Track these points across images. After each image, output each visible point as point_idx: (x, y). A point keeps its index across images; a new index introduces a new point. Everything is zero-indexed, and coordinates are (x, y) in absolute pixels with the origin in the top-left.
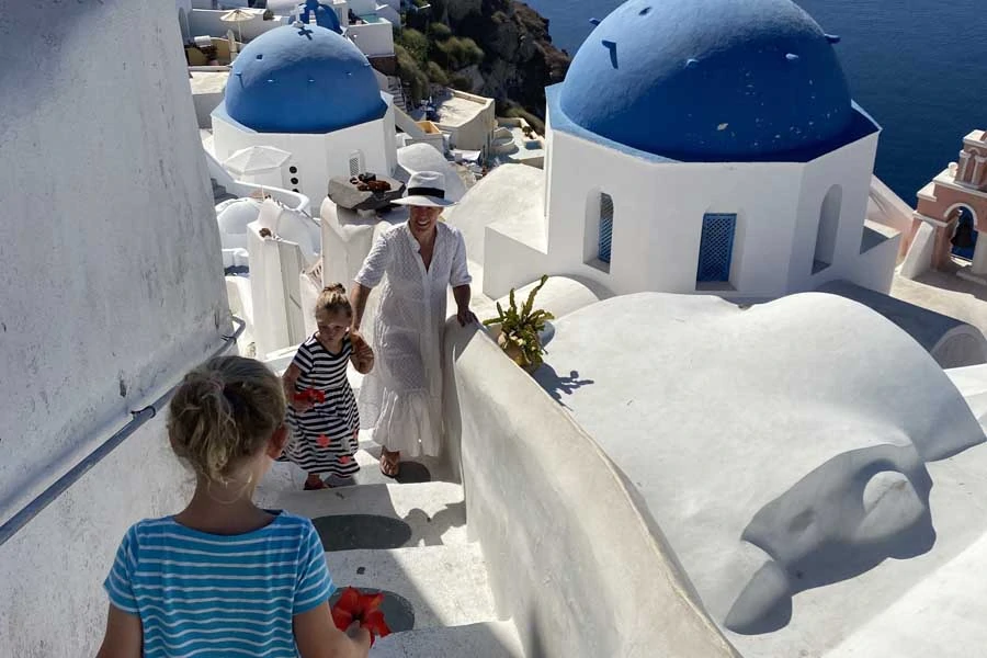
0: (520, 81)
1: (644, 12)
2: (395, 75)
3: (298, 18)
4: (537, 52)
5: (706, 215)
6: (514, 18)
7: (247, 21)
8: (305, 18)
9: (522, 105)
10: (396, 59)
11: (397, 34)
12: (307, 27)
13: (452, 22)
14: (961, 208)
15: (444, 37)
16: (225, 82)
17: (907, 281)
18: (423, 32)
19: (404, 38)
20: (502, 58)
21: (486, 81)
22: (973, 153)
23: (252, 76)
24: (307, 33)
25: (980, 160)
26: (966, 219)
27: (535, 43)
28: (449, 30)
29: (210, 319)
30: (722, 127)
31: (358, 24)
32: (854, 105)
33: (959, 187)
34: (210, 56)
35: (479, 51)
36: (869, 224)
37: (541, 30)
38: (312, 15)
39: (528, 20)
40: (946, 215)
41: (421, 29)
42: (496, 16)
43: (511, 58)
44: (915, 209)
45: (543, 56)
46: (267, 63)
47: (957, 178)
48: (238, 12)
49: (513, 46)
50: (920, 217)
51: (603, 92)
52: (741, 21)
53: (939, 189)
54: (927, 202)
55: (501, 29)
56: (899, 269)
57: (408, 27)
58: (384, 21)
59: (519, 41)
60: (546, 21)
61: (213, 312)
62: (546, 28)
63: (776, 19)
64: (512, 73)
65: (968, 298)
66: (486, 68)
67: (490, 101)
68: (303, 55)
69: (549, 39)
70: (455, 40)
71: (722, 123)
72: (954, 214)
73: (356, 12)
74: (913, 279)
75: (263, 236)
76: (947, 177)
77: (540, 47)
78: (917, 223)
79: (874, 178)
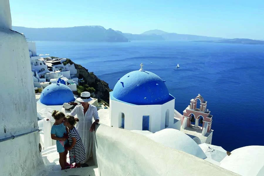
0: (103, 95)
1: (128, 77)
2: (77, 94)
3: (57, 82)
4: (106, 89)
5: (143, 116)
6: (101, 83)
7: (46, 84)
8: (58, 82)
9: (104, 100)
10: (77, 91)
11: (77, 87)
12: (59, 84)
13: (89, 84)
14: (192, 114)
15: (87, 87)
16: (40, 97)
17: (183, 129)
18: (83, 86)
19: (79, 87)
20: (99, 91)
21: (96, 95)
22: (193, 103)
23: (46, 94)
24: (59, 85)
25: (194, 104)
26: (193, 117)
27: (106, 88)
28: (88, 86)
29: (33, 124)
30: (145, 98)
31: (69, 85)
32: (170, 94)
33: (191, 110)
34: (37, 91)
35: (94, 90)
36: (175, 118)
37: (107, 86)
38: (60, 82)
39: (104, 84)
40: (189, 116)
41: (82, 85)
42: (98, 83)
43: (101, 91)
44: (183, 115)
45: (107, 90)
46: (50, 91)
47: (190, 108)
48: (44, 83)
49: (101, 89)
50: (184, 116)
51: (121, 92)
52: (147, 78)
53: (187, 111)
54: (185, 113)
55: (99, 86)
56: (181, 127)
57: (80, 85)
58: (75, 84)
59: (103, 88)
60: (108, 84)
61: (34, 123)
62: (108, 85)
63: (154, 78)
64: (101, 94)
65: (195, 132)
66: (96, 93)
67: (97, 99)
68: (57, 89)
69: (108, 87)
70: (90, 88)
71: (145, 97)
72: (190, 116)
73: (69, 83)
74: (185, 129)
75: (47, 121)
76: (188, 108)
77: (107, 89)
78: (184, 118)
79: (175, 110)
